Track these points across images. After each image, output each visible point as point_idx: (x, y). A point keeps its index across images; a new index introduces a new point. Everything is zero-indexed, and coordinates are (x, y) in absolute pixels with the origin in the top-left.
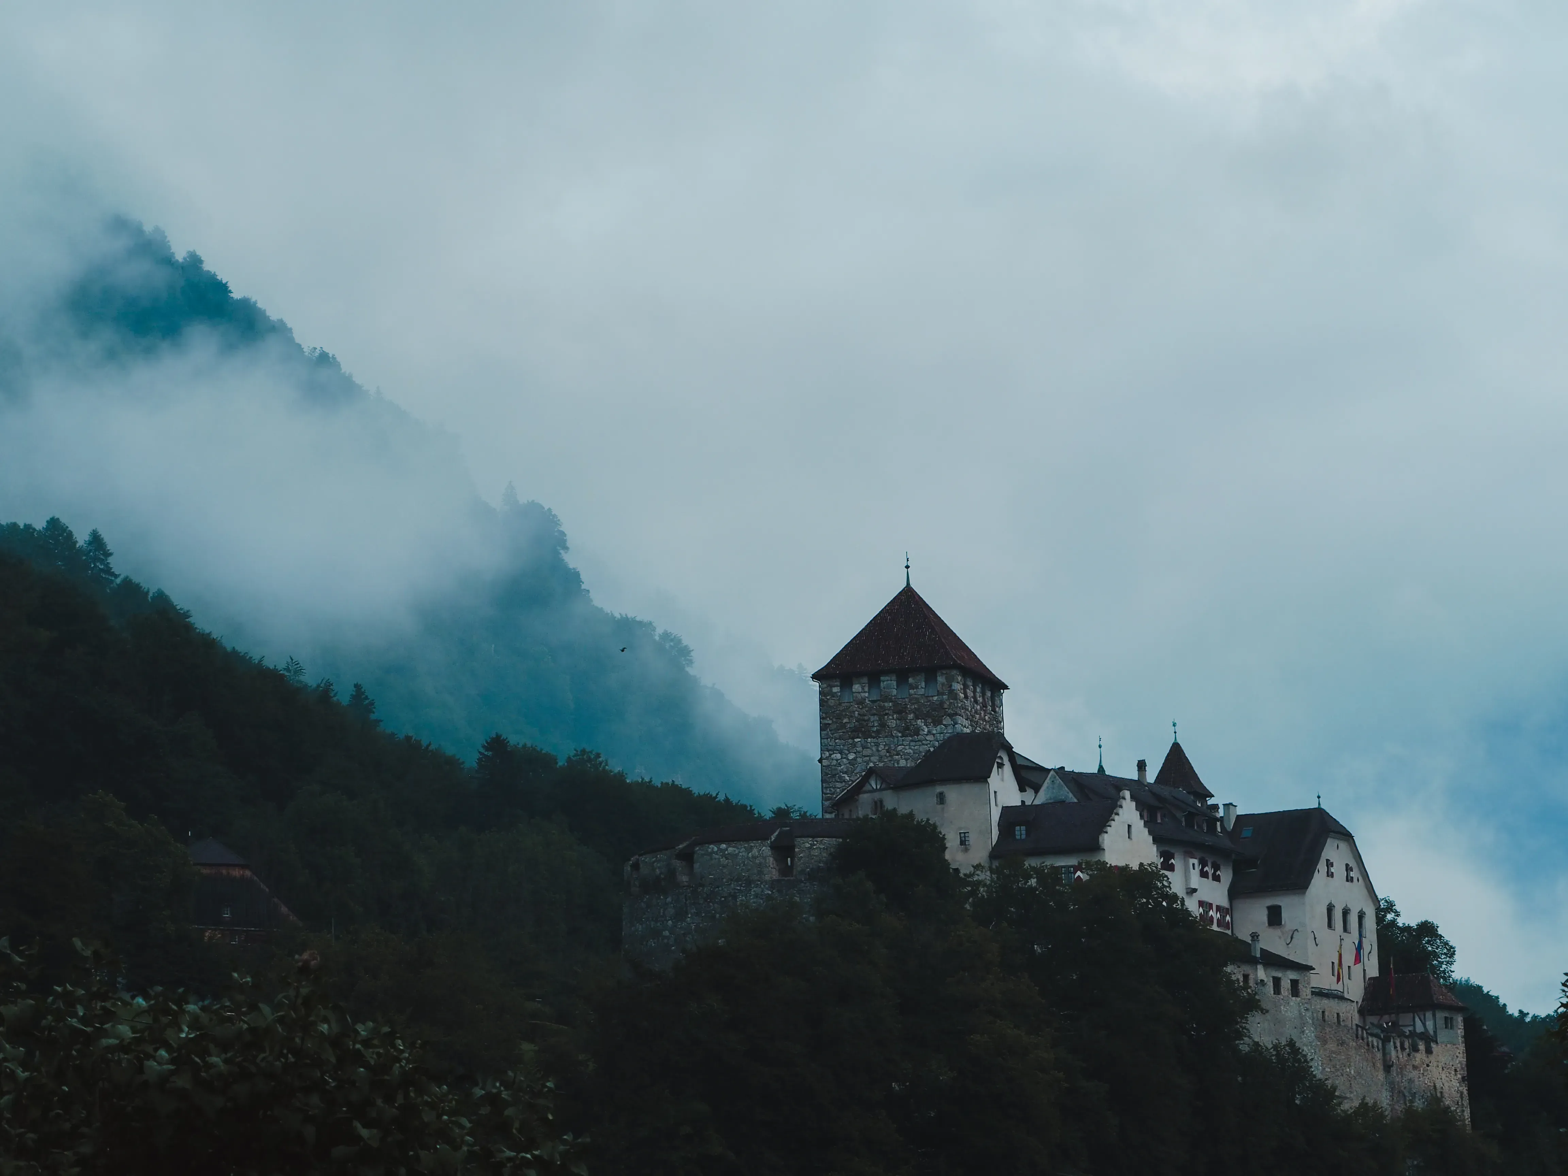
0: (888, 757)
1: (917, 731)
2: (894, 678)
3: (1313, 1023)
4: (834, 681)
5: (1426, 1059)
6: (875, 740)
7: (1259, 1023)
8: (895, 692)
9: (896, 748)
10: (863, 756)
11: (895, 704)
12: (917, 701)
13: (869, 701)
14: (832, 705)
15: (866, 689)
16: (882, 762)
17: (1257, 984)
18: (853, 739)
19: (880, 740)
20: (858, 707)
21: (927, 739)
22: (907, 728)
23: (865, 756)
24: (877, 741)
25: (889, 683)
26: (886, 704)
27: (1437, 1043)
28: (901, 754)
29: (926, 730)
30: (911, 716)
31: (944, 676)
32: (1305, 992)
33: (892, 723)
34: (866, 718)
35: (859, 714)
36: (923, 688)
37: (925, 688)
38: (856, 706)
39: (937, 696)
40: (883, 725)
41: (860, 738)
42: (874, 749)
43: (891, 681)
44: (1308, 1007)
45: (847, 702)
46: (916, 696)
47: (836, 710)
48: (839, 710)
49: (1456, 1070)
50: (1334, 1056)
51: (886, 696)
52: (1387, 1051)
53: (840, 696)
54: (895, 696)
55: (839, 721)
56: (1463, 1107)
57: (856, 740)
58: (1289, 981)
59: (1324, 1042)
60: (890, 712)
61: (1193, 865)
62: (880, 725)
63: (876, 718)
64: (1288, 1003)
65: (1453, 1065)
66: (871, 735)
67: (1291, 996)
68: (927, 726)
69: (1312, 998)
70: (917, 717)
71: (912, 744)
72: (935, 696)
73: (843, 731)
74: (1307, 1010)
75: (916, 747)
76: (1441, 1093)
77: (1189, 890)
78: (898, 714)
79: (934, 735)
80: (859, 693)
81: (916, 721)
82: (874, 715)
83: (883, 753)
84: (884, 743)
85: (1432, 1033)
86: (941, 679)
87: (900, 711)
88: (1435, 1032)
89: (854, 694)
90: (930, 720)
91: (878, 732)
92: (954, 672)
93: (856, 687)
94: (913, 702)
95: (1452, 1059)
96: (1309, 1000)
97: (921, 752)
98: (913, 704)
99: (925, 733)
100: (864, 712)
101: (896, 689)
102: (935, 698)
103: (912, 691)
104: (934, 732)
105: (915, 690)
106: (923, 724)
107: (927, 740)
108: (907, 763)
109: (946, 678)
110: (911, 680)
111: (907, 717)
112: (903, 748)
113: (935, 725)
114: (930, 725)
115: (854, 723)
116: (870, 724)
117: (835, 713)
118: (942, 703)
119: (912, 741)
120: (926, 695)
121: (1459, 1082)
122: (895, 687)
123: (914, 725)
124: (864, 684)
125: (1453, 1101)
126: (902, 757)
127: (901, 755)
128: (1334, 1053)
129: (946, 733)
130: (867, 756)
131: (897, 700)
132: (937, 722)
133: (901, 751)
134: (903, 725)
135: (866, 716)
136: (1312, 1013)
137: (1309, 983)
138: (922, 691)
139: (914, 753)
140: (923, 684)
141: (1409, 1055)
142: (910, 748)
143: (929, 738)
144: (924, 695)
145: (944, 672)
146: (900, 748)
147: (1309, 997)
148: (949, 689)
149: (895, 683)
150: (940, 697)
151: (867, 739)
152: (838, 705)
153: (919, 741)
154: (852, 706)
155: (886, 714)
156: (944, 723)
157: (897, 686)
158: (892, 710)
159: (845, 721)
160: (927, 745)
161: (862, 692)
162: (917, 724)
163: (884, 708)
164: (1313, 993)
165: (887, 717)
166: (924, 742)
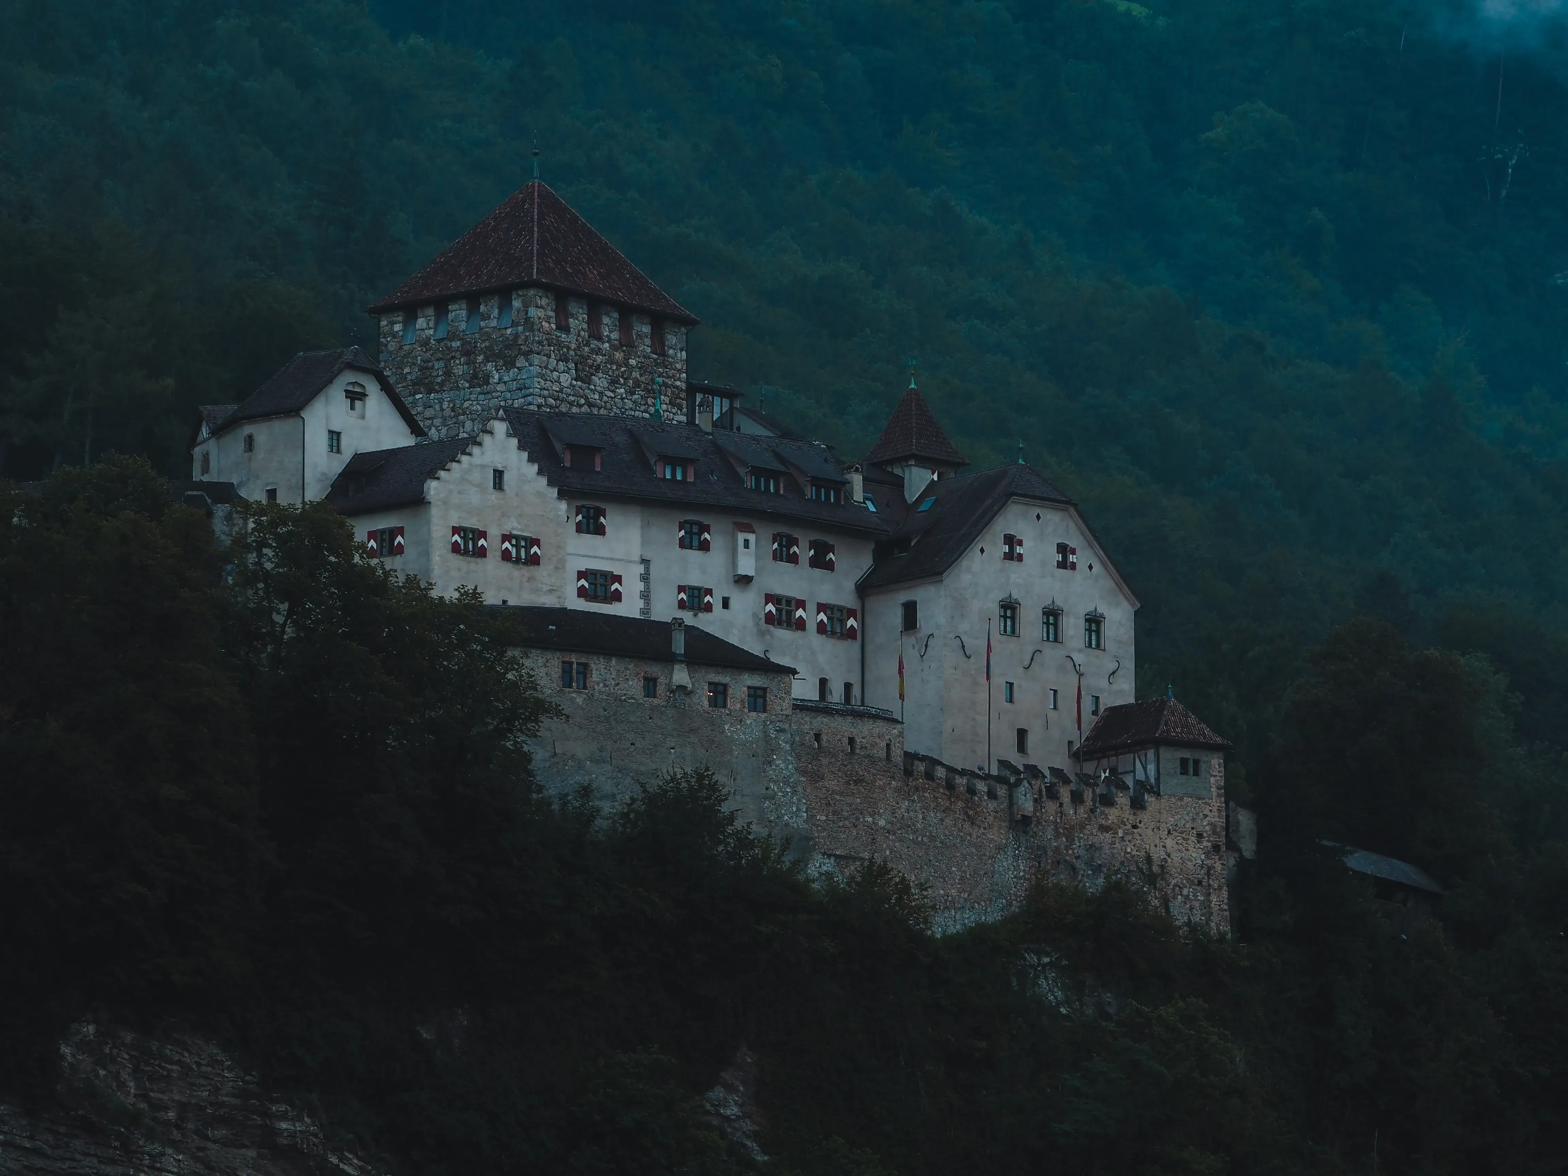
0: (452, 418)
1: (487, 378)
2: (464, 306)
3: (793, 750)
4: (396, 315)
5: (1131, 817)
6: (439, 396)
7: (673, 748)
8: (463, 326)
9: (462, 404)
10: (424, 418)
11: (464, 342)
12: (488, 336)
13: (434, 340)
14: (392, 349)
15: (431, 324)
16: (446, 426)
17: (672, 692)
18: (414, 395)
19: (445, 395)
20: (422, 350)
21: (498, 389)
22: (475, 376)
23: (427, 419)
24: (441, 397)
25: (458, 312)
26: (454, 344)
27: (1159, 794)
28: (468, 413)
29: (497, 377)
30: (480, 358)
31: (520, 300)
32: (780, 706)
33: (459, 370)
34: (430, 364)
35: (422, 360)
36: (496, 318)
37: (498, 318)
38: (420, 349)
39: (512, 327)
40: (448, 373)
41: (421, 394)
42: (437, 407)
43: (460, 310)
44: (786, 726)
45: (409, 344)
46: (487, 330)
47: (396, 356)
48: (400, 356)
49: (1200, 836)
50: (838, 798)
51: (453, 332)
52: (1015, 801)
53: (402, 336)
54: (464, 331)
55: (399, 371)
56: (1209, 889)
57: (418, 396)
58: (745, 689)
59: (816, 777)
60: (458, 354)
61: (747, 542)
62: (445, 373)
63: (442, 364)
64: (741, 721)
65: (1193, 828)
66: (434, 389)
67: (746, 710)
68: (497, 370)
69: (793, 713)
70: (487, 360)
71: (481, 397)
72: (509, 327)
73: (403, 384)
74: (782, 730)
75: (484, 403)
76: (1162, 867)
77: (737, 578)
78: (466, 356)
79: (505, 383)
80: (423, 330)
81: (485, 365)
82: (438, 360)
83: (448, 412)
84: (449, 399)
85: (1153, 781)
86: (517, 304)
87: (468, 352)
88: (1158, 779)
89: (418, 333)
90: (501, 363)
91: (442, 384)
92: (532, 292)
93: (421, 323)
94: (484, 338)
95: (1194, 819)
96: (787, 716)
97: (490, 408)
98: (484, 341)
99: (495, 381)
100: (428, 356)
101: (466, 322)
102: (509, 331)
103: (482, 324)
104: (506, 379)
105: (487, 321)
106: (494, 368)
107: (498, 391)
108: (473, 425)
109: (523, 302)
110: (482, 308)
111: (476, 359)
112: (471, 405)
113: (508, 370)
114: (502, 369)
115: (416, 372)
116: (435, 374)
117: (395, 360)
118: (516, 336)
119: (480, 393)
120: (498, 328)
121: (1204, 853)
122: (465, 319)
123: (483, 371)
124: (429, 316)
125: (1188, 879)
126: (468, 418)
127: (468, 415)
128: (837, 794)
129: (520, 380)
130: (429, 419)
131: (465, 337)
132: (510, 364)
133: (468, 408)
134: (471, 372)
135: (430, 362)
136: (792, 735)
137: (788, 692)
138: (494, 323)
139: (482, 410)
140: (496, 312)
141: (1092, 811)
142: (478, 404)
143: (501, 387)
144: (496, 327)
145: (521, 293)
146: (466, 404)
147: (789, 712)
148: (525, 317)
149: (464, 312)
150: (515, 328)
151: (430, 395)
152: (399, 349)
153: (488, 393)
154: (415, 349)
155: (453, 357)
156: (518, 365)
157: (469, 318)
158: (460, 351)
159: (407, 370)
160: (497, 398)
161: (426, 329)
162: (486, 370)
163: (450, 349)
164: (795, 707)
165: (454, 362)
166: (494, 394)
